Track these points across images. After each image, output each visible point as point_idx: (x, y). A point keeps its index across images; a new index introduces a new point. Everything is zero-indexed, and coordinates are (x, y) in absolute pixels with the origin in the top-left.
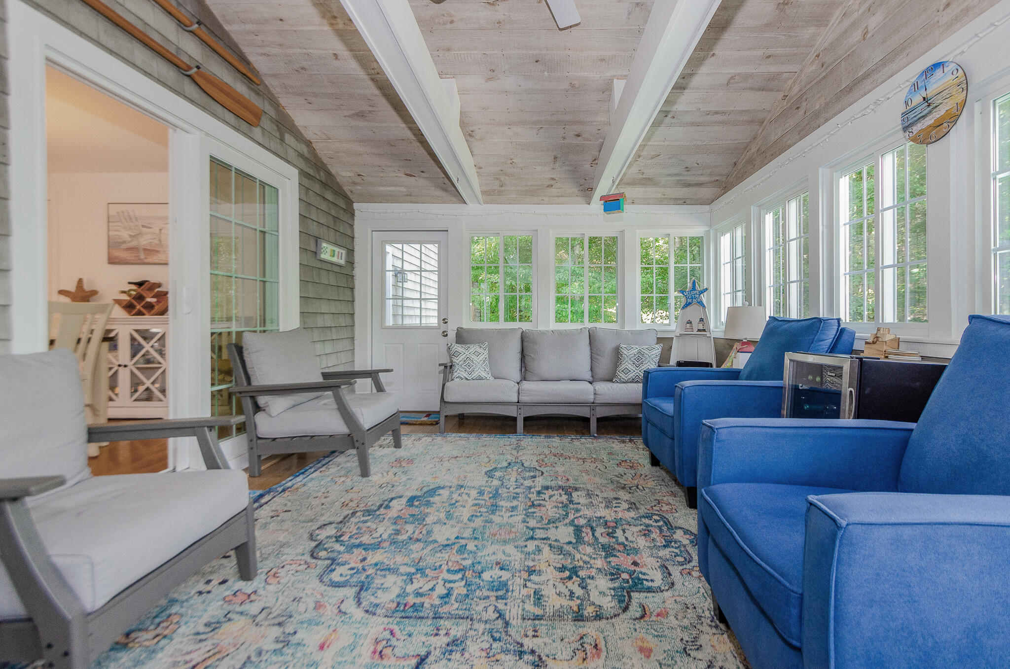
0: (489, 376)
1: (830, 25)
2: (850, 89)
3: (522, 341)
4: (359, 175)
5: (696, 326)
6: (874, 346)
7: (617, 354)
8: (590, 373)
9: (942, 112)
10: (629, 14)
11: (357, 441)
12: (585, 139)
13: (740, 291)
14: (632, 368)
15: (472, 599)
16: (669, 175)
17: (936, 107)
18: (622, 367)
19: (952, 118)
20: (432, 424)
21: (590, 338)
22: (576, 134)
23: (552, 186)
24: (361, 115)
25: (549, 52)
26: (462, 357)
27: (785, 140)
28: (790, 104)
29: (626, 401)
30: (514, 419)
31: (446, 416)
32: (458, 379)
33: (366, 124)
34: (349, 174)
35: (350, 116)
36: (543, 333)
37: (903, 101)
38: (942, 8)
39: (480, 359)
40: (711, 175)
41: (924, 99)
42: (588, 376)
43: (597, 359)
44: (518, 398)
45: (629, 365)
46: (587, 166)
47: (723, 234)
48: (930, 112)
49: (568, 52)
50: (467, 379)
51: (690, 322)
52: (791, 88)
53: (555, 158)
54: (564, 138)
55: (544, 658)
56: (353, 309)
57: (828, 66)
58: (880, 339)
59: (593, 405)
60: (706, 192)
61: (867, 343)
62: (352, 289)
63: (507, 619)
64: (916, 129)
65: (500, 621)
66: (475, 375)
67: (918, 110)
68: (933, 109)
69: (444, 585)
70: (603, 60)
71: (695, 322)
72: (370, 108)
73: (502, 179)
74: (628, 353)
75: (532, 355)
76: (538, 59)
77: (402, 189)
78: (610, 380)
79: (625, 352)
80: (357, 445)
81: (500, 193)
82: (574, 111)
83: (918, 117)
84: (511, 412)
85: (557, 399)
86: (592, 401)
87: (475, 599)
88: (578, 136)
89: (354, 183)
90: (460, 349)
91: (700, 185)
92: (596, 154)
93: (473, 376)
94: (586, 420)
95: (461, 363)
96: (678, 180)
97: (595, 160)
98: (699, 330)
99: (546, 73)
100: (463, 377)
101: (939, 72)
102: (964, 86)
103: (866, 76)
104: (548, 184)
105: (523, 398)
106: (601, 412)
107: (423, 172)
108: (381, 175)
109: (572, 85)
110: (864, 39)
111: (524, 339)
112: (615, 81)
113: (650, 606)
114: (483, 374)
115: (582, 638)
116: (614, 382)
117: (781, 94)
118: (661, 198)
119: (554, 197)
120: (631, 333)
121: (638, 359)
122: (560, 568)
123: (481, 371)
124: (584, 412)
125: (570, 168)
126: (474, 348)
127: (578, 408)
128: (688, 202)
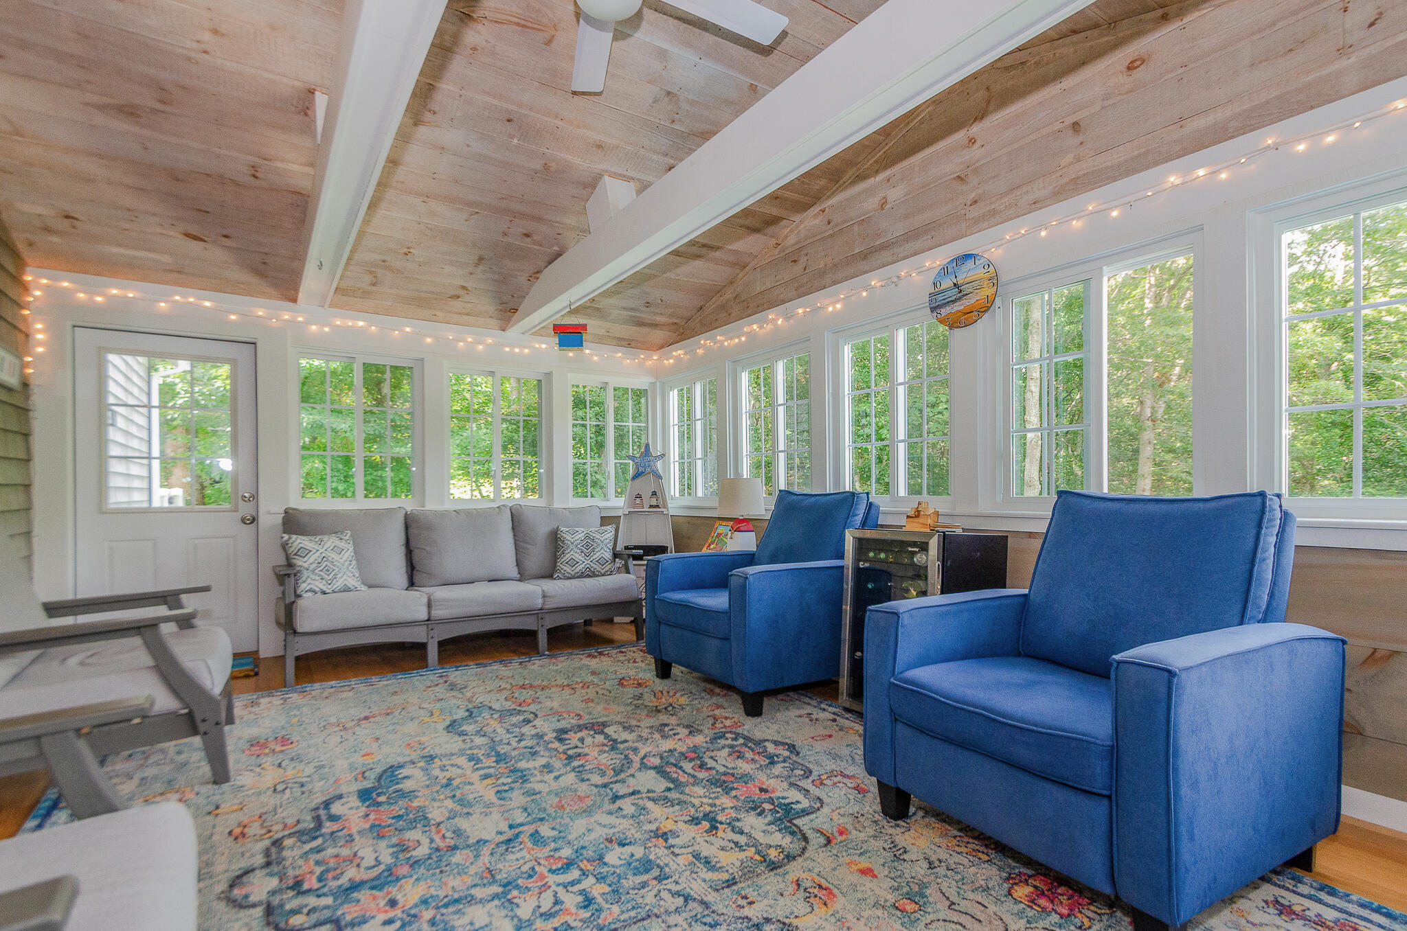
0: (358, 584)
1: (841, 182)
2: (864, 256)
3: (407, 527)
4: (67, 217)
5: (648, 501)
6: (916, 520)
7: (555, 541)
8: (516, 568)
9: (973, 301)
10: (654, 102)
11: (204, 721)
12: (534, 242)
13: (700, 459)
14: (580, 557)
15: (628, 893)
16: (624, 308)
17: (967, 294)
18: (567, 557)
19: (985, 308)
20: (247, 676)
21: (512, 520)
22: (525, 232)
23: (459, 297)
24: (129, 111)
25: (532, 114)
26: (313, 558)
27: (776, 292)
28: (782, 254)
29: (587, 602)
30: (423, 646)
31: (298, 659)
32: (309, 594)
33: (136, 129)
34: (39, 210)
35: (101, 108)
36: (443, 515)
37: (931, 282)
38: (969, 203)
39: (344, 559)
40: (671, 316)
41: (955, 285)
42: (514, 572)
43: (527, 549)
44: (429, 613)
45: (575, 554)
46: (522, 279)
47: (671, 389)
48: (960, 298)
49: (559, 123)
50: (324, 593)
51: (639, 496)
52: (786, 237)
53: (481, 259)
54: (505, 234)
55: (787, 921)
56: (28, 474)
57: (836, 225)
58: (922, 513)
59: (539, 613)
60: (659, 335)
61: (908, 517)
62: (26, 436)
63: (699, 898)
64: (944, 311)
65: (691, 905)
66: (338, 584)
67: (949, 294)
68: (964, 296)
69: (567, 891)
70: (600, 147)
71: (646, 495)
72: (159, 106)
73: (379, 275)
74: (573, 538)
75: (428, 548)
76: (511, 117)
77: (166, 259)
78: (550, 576)
79: (568, 538)
80: (202, 727)
81: (365, 295)
82: (535, 202)
83: (947, 301)
84: (418, 635)
85: (490, 609)
86: (540, 606)
87: (630, 892)
88: (527, 235)
89: (47, 230)
90: (306, 543)
91: (654, 325)
92: (543, 264)
93: (335, 586)
94: (532, 635)
95: (312, 567)
96: (632, 316)
97: (538, 272)
98: (651, 506)
99: (515, 141)
100: (317, 589)
101: (970, 263)
102: (995, 282)
103: (885, 247)
104: (453, 293)
105: (438, 613)
106: (551, 622)
107: (226, 236)
108: (127, 226)
109: (546, 167)
110: (882, 209)
111: (410, 523)
112: (606, 177)
113: (825, 828)
114: (353, 582)
115: (799, 885)
116: (555, 579)
117: (774, 241)
118: (602, 335)
119: (455, 313)
120: (569, 512)
121: (587, 546)
122: (689, 821)
123: (349, 577)
124: (528, 624)
125: (496, 277)
126: (330, 541)
127: (516, 619)
128: (633, 345)
